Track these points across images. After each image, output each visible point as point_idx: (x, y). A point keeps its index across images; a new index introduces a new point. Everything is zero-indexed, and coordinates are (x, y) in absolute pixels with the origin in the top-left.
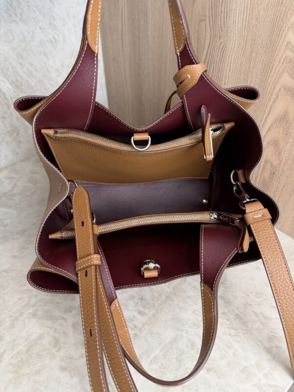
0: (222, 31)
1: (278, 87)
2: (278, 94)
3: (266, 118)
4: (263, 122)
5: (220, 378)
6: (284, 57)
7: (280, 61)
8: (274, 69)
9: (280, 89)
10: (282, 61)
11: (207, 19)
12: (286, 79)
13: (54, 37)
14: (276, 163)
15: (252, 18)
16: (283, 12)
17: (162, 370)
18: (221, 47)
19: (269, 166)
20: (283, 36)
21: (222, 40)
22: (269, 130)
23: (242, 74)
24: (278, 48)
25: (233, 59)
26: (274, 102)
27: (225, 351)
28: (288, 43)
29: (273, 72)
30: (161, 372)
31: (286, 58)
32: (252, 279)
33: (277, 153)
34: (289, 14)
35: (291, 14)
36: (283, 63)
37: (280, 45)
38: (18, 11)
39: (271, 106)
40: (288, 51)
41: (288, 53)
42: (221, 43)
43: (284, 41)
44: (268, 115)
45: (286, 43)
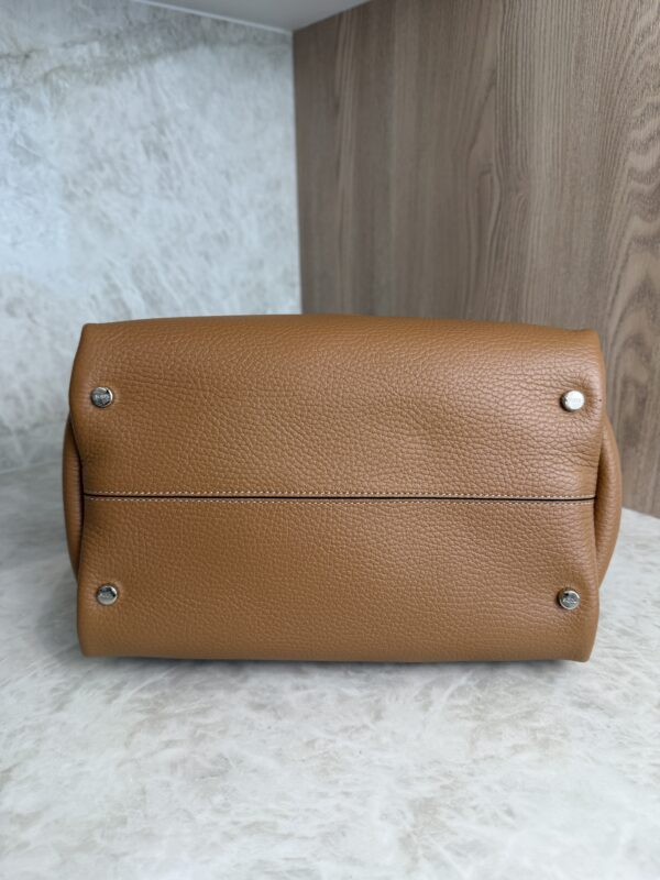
1: (626, 242)
2: (627, 255)
3: (613, 300)
4: (608, 308)
5: (611, 717)
6: (628, 191)
7: (622, 201)
8: (614, 215)
9: (630, 244)
10: (625, 200)
11: (494, 169)
12: (638, 225)
13: (224, 233)
14: (643, 378)
15: (567, 150)
16: (615, 130)
17: (481, 707)
19: (631, 389)
20: (621, 163)
21: (520, 194)
22: (621, 320)
23: (561, 238)
24: (616, 181)
25: (542, 219)
26: (623, 268)
27: (612, 679)
28: (632, 170)
30: (477, 709)
31: (631, 194)
32: (639, 584)
33: (644, 359)
34: (625, 130)
36: (627, 202)
38: (176, 183)
39: (620, 277)
40: (632, 182)
41: (633, 184)
42: (519, 200)
43: (623, 170)
44: (616, 292)
45: (627, 171)
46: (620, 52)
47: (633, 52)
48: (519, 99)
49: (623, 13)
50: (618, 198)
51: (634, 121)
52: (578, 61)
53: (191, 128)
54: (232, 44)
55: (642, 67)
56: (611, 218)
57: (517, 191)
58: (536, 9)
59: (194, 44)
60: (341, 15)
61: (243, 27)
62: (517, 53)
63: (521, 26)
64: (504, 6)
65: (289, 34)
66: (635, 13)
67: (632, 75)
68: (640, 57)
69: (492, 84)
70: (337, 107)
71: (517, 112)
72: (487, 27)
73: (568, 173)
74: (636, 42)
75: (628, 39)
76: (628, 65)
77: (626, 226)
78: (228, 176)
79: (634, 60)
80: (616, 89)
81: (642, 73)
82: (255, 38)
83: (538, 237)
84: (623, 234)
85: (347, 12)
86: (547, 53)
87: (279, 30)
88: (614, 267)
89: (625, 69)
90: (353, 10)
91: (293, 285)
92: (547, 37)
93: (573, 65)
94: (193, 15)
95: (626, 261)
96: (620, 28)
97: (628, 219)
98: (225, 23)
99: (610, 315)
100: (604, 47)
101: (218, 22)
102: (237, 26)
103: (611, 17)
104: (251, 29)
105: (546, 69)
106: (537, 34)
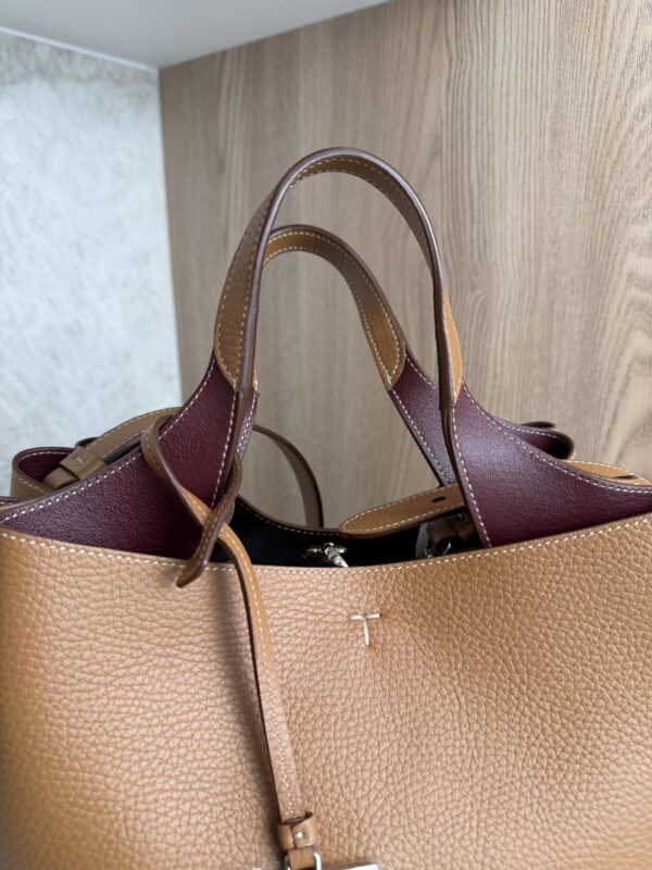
0: (477, 274)
2: (628, 378)
3: (609, 432)
4: (603, 440)
6: (627, 300)
7: (619, 311)
8: (609, 329)
9: (631, 365)
10: (623, 310)
12: (642, 343)
13: (77, 322)
15: (542, 242)
16: (608, 224)
18: (477, 307)
20: (618, 265)
21: (478, 292)
23: (536, 350)
24: (611, 287)
25: (508, 325)
26: (622, 393)
28: (631, 276)
29: (607, 334)
31: (631, 303)
34: (621, 225)
35: (626, 224)
36: (627, 314)
37: (613, 280)
39: (617, 405)
40: (633, 289)
41: (634, 292)
42: (476, 299)
43: (620, 274)
44: (613, 422)
45: (625, 276)
46: (612, 128)
47: (631, 130)
48: (474, 176)
49: (616, 80)
50: (614, 308)
51: (633, 215)
52: (554, 135)
53: (26, 188)
54: (78, 80)
55: (643, 149)
56: (603, 333)
57: (473, 288)
58: (494, 65)
59: (26, 77)
60: (224, 54)
61: (94, 59)
62: (469, 118)
63: (474, 84)
64: (451, 59)
65: (154, 72)
66: (633, 82)
67: (629, 157)
68: (641, 136)
69: (436, 153)
70: (221, 165)
71: (471, 191)
72: (426, 81)
73: (543, 270)
74: (635, 117)
75: (623, 114)
76: (623, 144)
77: (625, 342)
78: (79, 250)
79: (632, 139)
80: (608, 173)
81: (644, 155)
82: (110, 74)
83: (503, 348)
84: (622, 352)
85: (233, 49)
86: (511, 121)
87: (142, 67)
88: (610, 391)
89: (620, 150)
90: (240, 48)
91: (170, 379)
92: (512, 98)
93: (547, 139)
94: (24, 39)
95: (626, 385)
96: (612, 99)
97: (628, 334)
98: (69, 52)
99: (605, 449)
100: (591, 121)
101: (60, 51)
102: (85, 57)
103: (600, 83)
104: (104, 62)
105: (511, 140)
106: (497, 97)
